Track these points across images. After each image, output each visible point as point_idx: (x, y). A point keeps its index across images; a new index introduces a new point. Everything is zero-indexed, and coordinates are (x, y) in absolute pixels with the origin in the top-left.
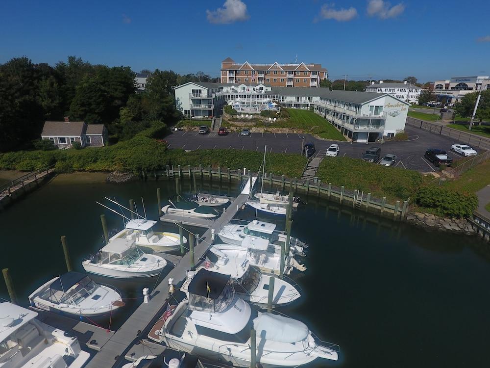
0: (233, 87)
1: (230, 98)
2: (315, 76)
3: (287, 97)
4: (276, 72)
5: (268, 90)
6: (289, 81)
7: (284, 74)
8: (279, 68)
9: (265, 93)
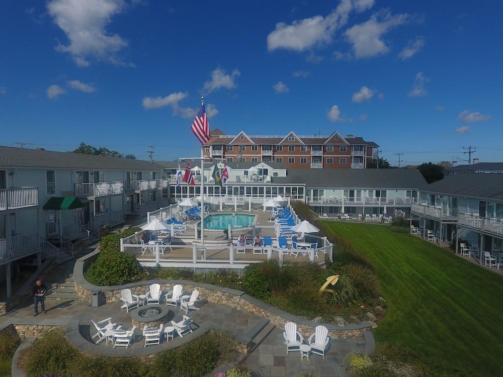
0: (196, 168)
1: (188, 194)
2: (360, 154)
3: (325, 191)
4: (293, 147)
5: (278, 176)
6: (315, 161)
7: (306, 150)
8: (297, 141)
9: (271, 183)
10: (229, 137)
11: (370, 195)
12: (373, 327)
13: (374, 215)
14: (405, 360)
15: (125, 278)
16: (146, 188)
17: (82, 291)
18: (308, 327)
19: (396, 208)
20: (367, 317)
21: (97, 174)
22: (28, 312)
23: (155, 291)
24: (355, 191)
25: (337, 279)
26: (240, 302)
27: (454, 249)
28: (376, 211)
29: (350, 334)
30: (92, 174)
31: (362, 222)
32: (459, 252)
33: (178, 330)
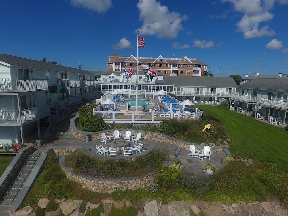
0: (113, 75)
1: (109, 89)
2: (198, 69)
3: (184, 88)
4: (161, 64)
5: (159, 80)
6: (173, 73)
7: (168, 67)
8: (163, 61)
9: (156, 83)
10: (124, 58)
11: (208, 90)
12: (228, 147)
13: (209, 101)
14: (248, 158)
15: (100, 128)
16: (89, 84)
17: (78, 134)
18: (198, 147)
19: (221, 97)
20: (224, 143)
21: (66, 75)
22: (52, 145)
23: (117, 134)
24: (200, 88)
25: (210, 126)
26: (162, 138)
27: (254, 116)
28: (210, 99)
29: (218, 150)
30: (64, 75)
31: (204, 104)
32: (256, 118)
33: (138, 149)
